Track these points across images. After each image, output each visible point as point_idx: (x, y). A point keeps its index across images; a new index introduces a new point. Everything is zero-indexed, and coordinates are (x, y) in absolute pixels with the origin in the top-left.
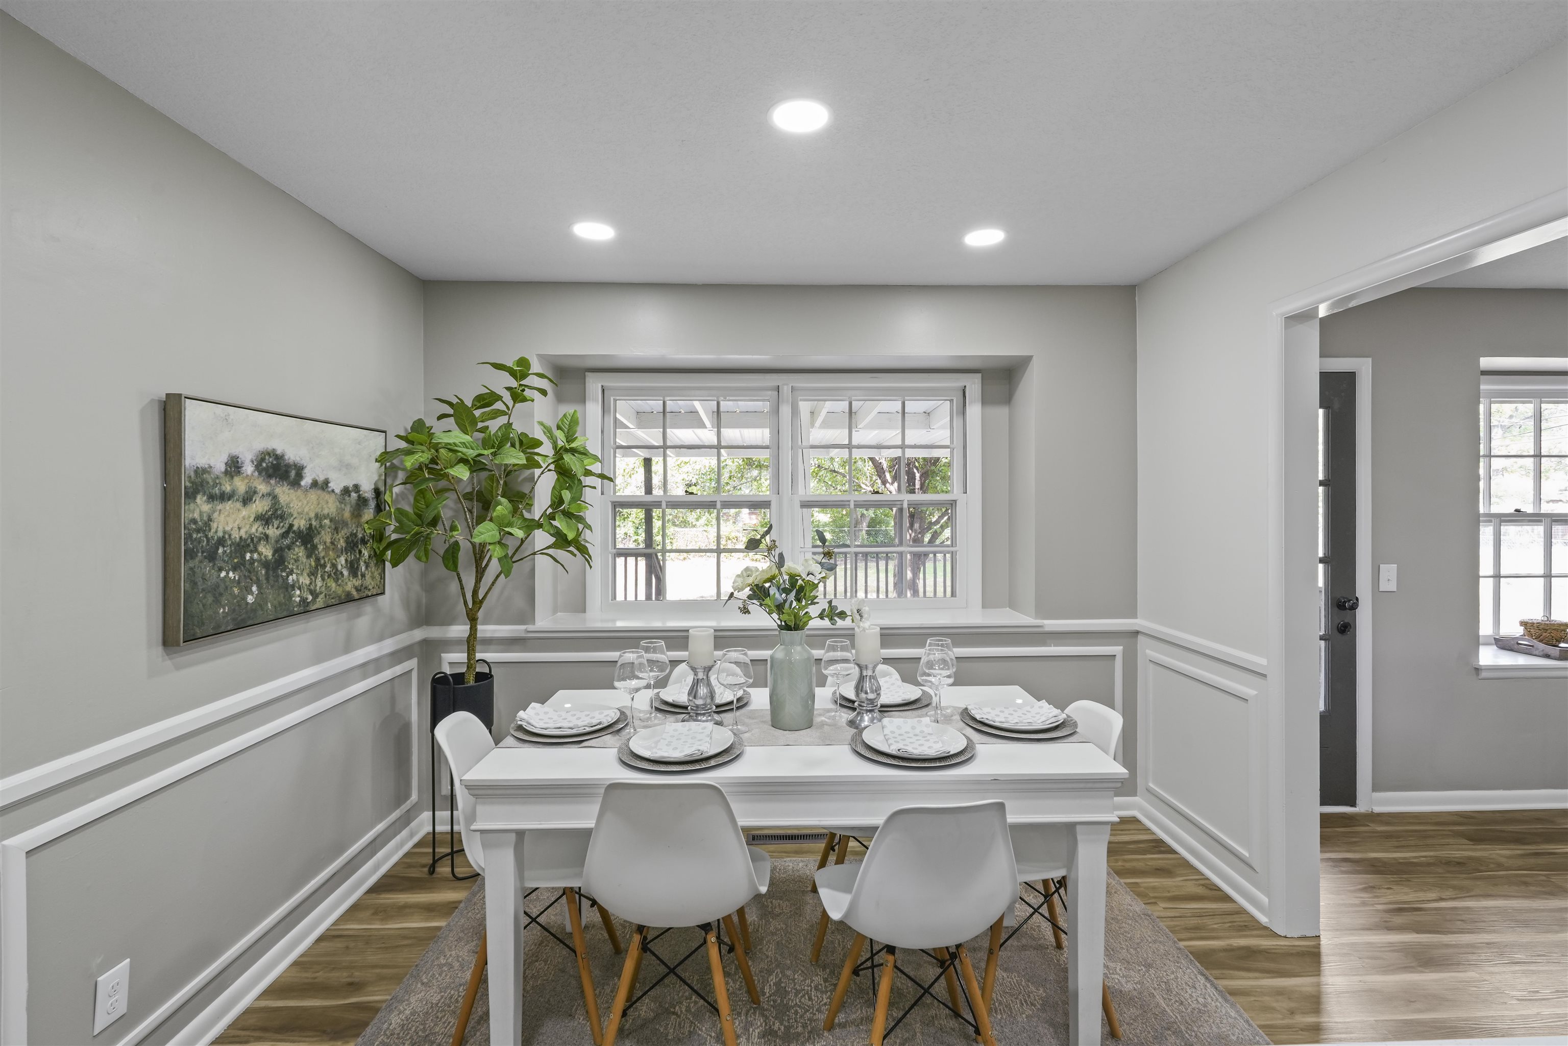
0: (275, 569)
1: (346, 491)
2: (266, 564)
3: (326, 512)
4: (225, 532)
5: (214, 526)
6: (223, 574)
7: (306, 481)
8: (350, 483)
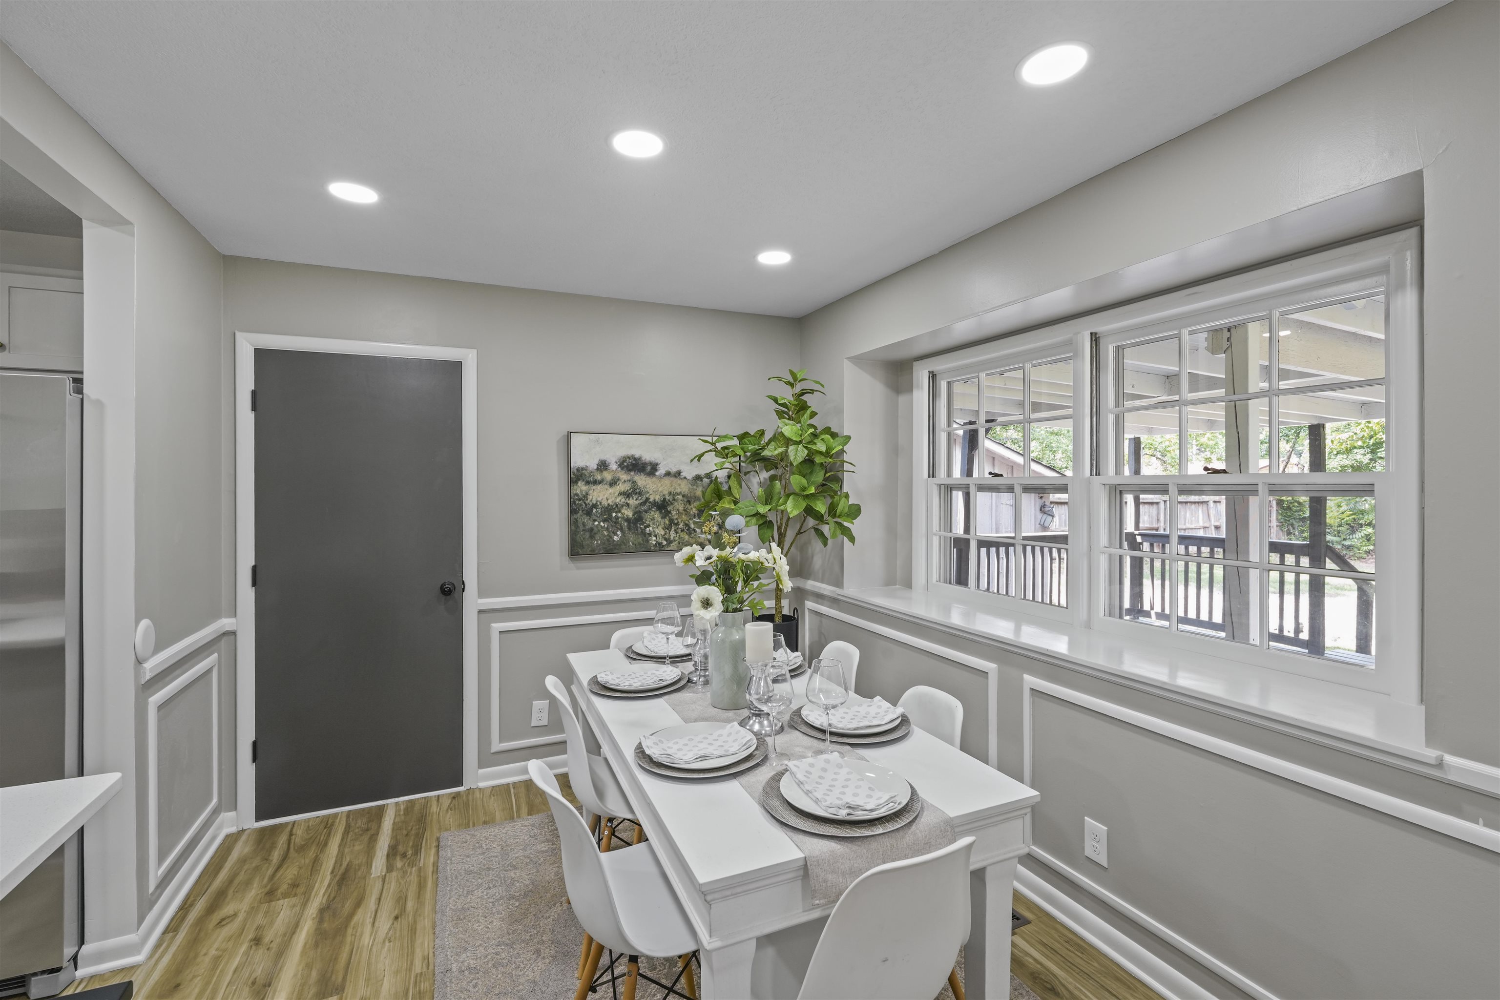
0: (635, 524)
1: (698, 478)
2: (628, 520)
3: (678, 491)
4: (597, 501)
5: (590, 498)
6: (596, 523)
7: (661, 471)
8: (702, 473)
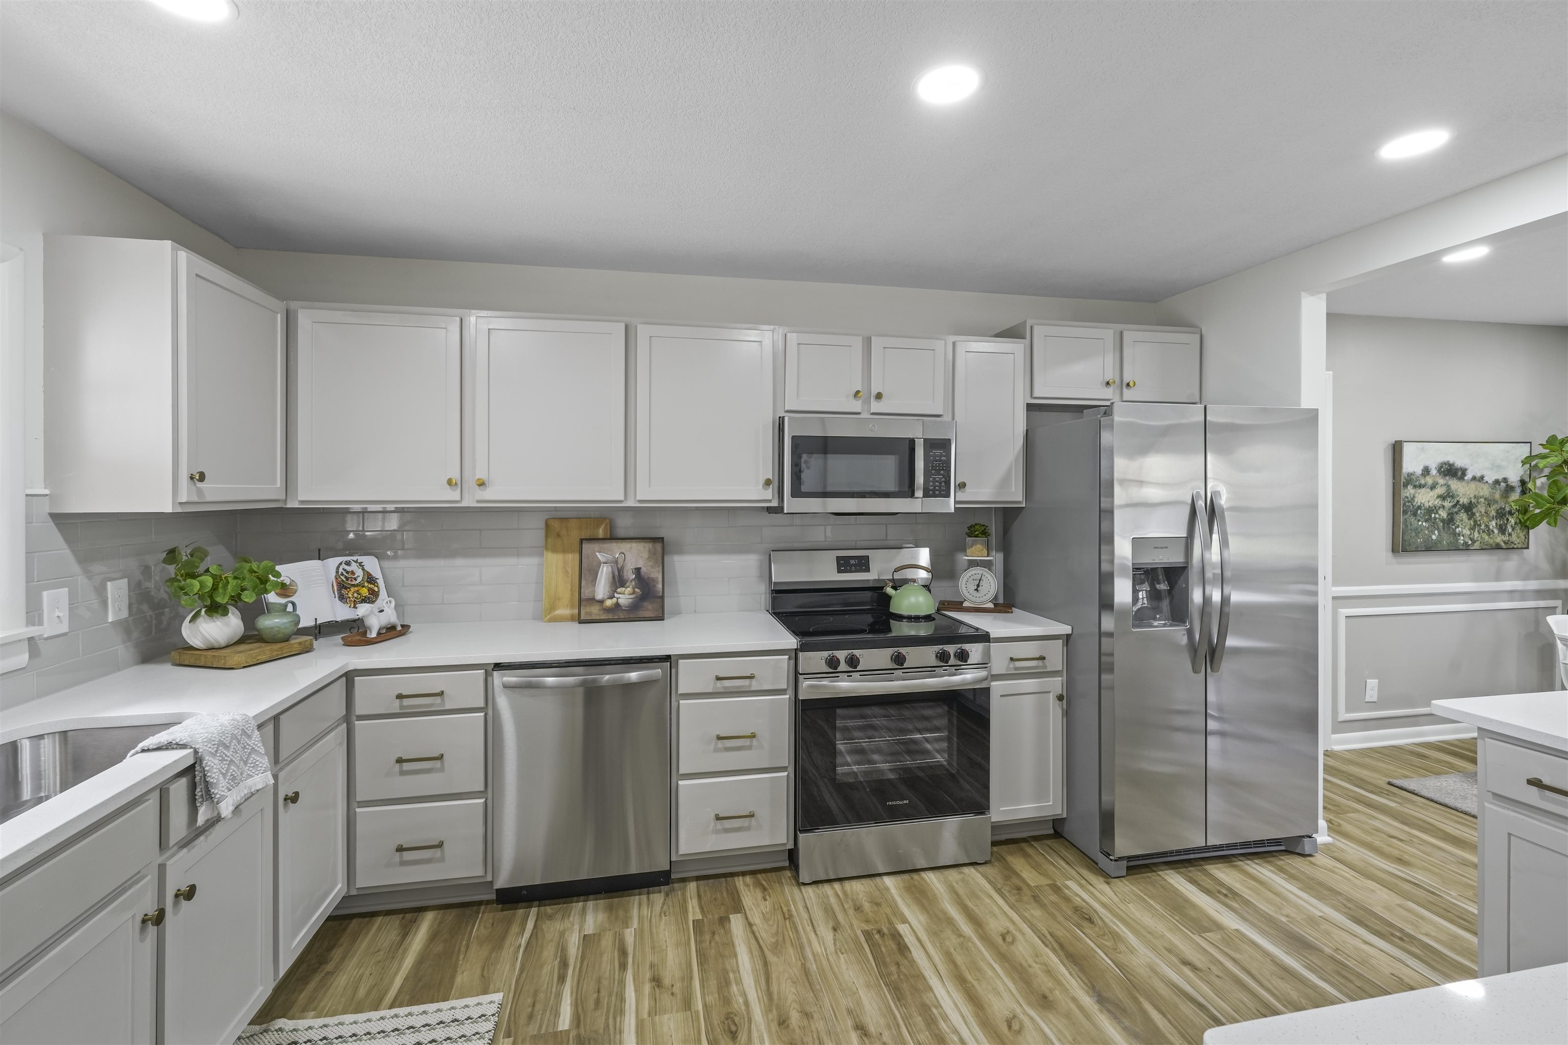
0: (1448, 524)
1: (1497, 482)
2: (1443, 521)
3: (1481, 494)
4: (1421, 503)
5: (1416, 500)
6: (1420, 523)
7: (1469, 476)
8: (1500, 477)
